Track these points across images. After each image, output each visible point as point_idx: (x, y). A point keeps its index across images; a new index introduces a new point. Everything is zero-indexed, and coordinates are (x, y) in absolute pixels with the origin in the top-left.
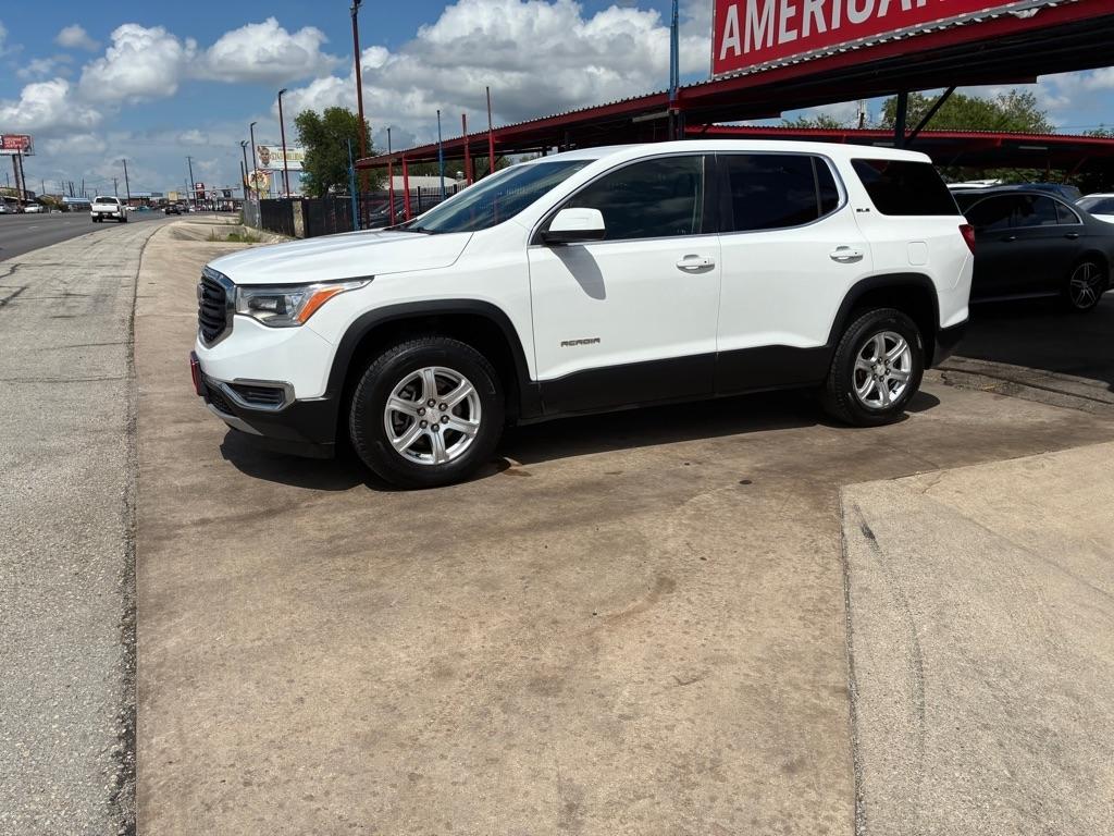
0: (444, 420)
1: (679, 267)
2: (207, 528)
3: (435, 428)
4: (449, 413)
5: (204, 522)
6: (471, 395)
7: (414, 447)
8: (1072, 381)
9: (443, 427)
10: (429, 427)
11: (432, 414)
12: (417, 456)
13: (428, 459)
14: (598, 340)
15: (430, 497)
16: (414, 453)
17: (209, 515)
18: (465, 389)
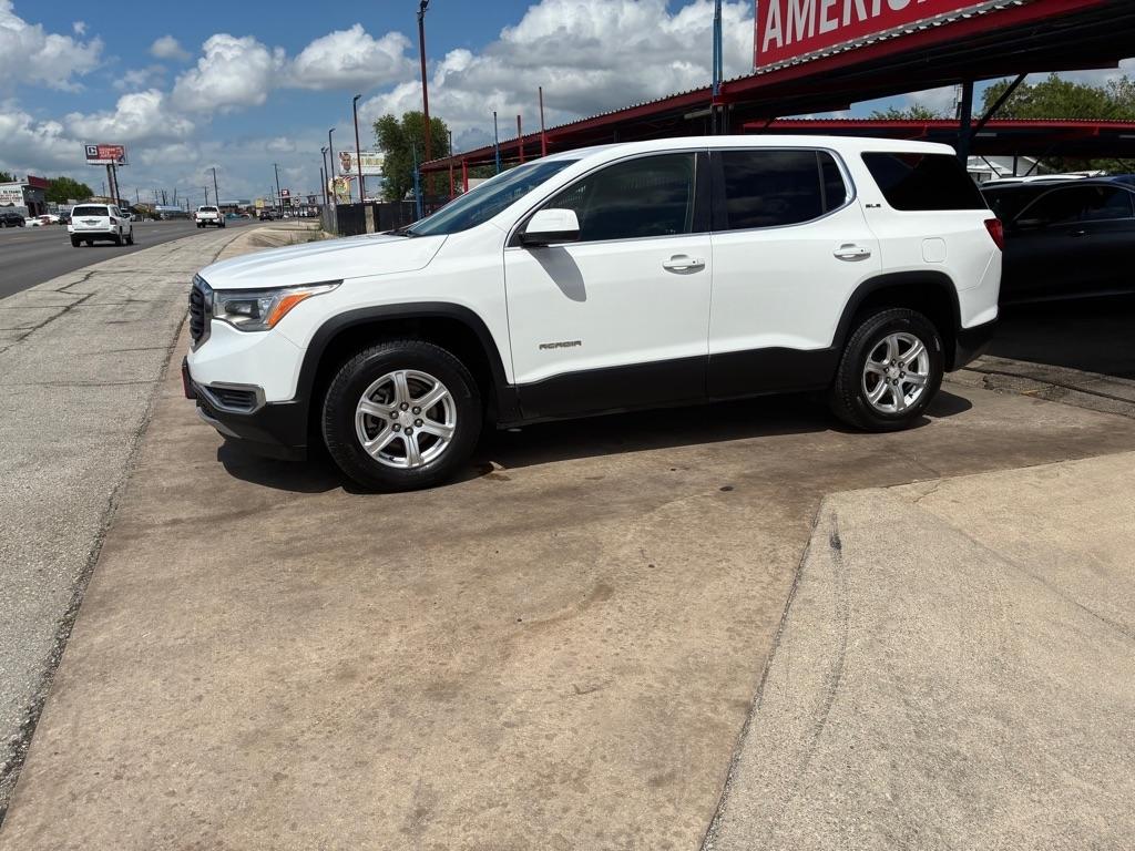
0: (419, 423)
1: (666, 268)
2: (175, 528)
3: (409, 432)
4: (423, 416)
5: (175, 522)
6: (446, 397)
7: (387, 450)
8: (1123, 385)
9: (417, 430)
10: (402, 430)
11: (405, 417)
12: (391, 459)
13: (401, 463)
14: (579, 343)
15: (401, 501)
16: (388, 456)
17: (183, 515)
18: (439, 392)
